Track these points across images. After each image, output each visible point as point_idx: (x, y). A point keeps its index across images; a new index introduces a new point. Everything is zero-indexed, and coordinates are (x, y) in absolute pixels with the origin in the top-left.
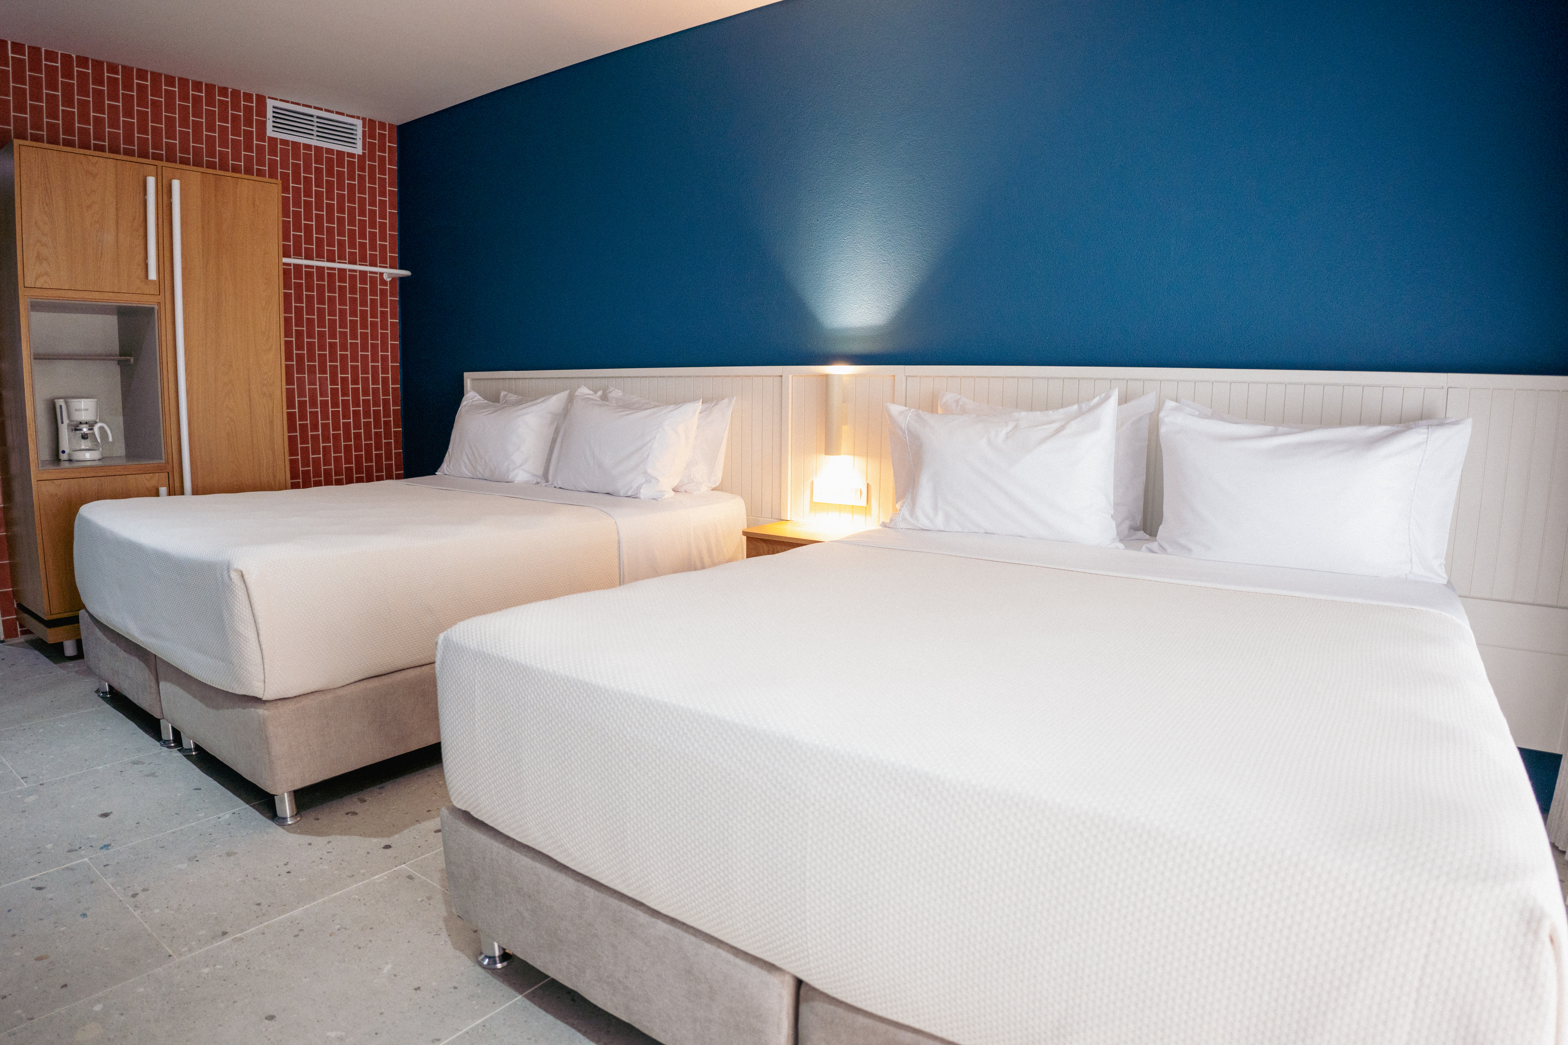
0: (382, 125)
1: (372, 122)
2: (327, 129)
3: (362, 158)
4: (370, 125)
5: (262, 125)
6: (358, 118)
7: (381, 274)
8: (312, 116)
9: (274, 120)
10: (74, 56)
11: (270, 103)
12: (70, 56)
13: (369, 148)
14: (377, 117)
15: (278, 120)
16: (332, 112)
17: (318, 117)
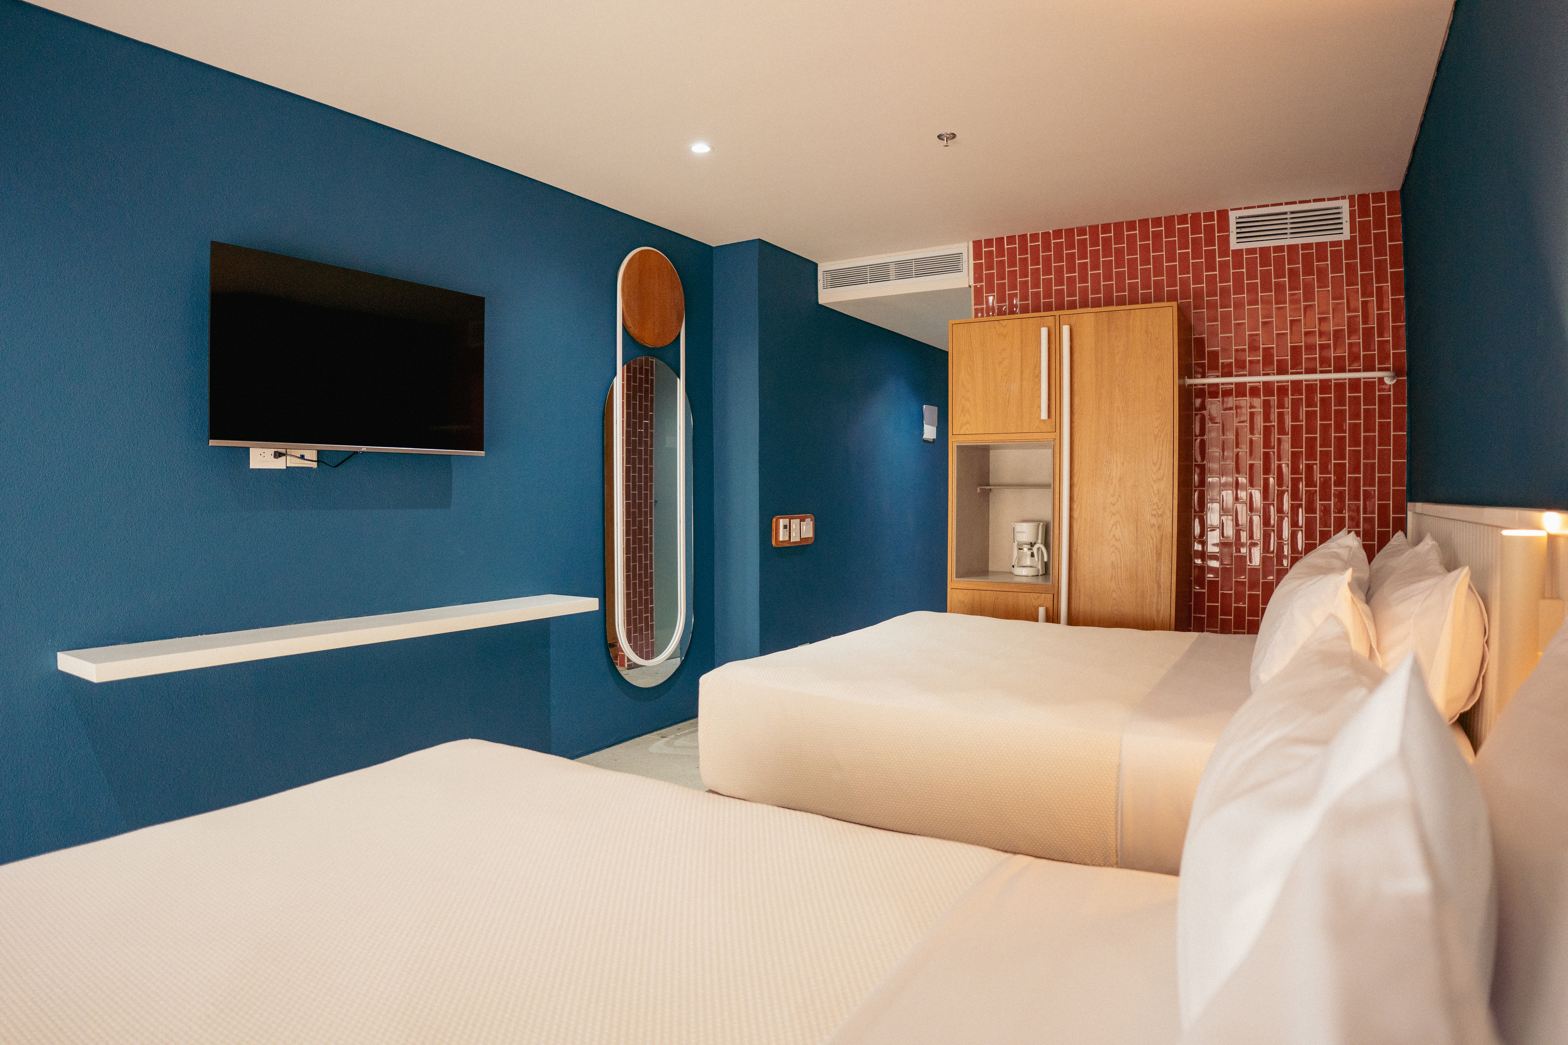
0: (1378, 197)
1: (1363, 198)
2: (1303, 223)
3: (1351, 243)
4: (1361, 203)
5: (1225, 241)
6: (1343, 198)
7: (1381, 380)
8: (1286, 213)
9: (1239, 230)
10: (1051, 232)
11: (1233, 216)
12: (1049, 233)
13: (1361, 230)
14: (1369, 189)
15: (1243, 230)
16: (1309, 201)
17: (1292, 213)
